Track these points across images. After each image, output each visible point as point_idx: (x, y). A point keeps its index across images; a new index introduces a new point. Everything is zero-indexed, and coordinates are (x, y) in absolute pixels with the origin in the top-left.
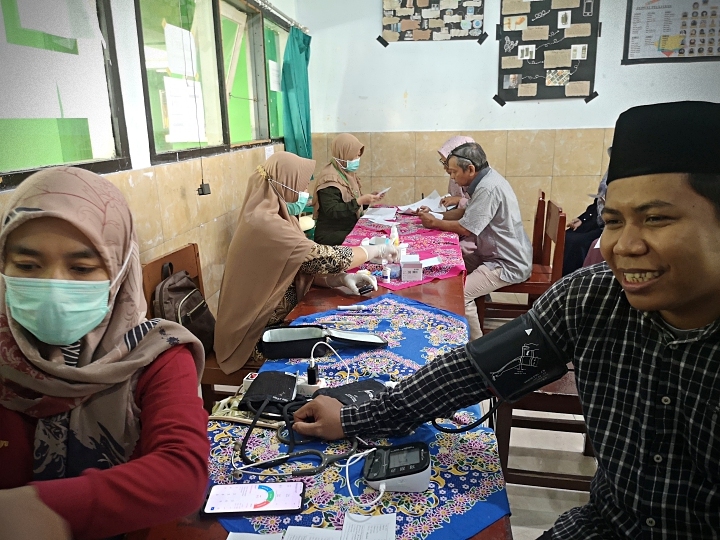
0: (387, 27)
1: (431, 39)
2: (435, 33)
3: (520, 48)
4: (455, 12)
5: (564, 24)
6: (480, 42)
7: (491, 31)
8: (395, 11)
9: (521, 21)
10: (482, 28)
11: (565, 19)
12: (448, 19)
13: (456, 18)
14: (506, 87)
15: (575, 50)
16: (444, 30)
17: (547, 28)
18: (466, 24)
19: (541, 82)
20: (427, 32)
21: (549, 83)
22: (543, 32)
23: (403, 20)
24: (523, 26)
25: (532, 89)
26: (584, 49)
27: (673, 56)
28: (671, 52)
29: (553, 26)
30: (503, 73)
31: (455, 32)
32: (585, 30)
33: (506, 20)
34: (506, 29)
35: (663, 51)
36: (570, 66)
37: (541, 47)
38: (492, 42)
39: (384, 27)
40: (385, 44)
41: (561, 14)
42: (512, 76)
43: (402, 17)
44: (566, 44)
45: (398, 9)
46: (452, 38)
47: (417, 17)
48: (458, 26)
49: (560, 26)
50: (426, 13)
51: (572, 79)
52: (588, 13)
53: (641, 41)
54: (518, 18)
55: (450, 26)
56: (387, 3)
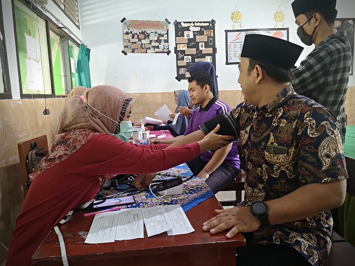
0: (126, 47)
1: (146, 52)
2: (148, 50)
3: (185, 57)
4: (156, 41)
5: (202, 48)
6: (168, 54)
7: (172, 50)
8: (129, 40)
9: (185, 46)
10: (168, 49)
11: (202, 46)
12: (153, 44)
13: (157, 44)
14: (180, 73)
15: (207, 59)
16: (152, 49)
17: (195, 49)
18: (161, 47)
20: (144, 49)
22: (193, 51)
23: (133, 44)
24: (185, 48)
26: (210, 58)
29: (198, 49)
30: (178, 67)
31: (156, 50)
32: (210, 50)
33: (178, 45)
34: (178, 49)
37: (193, 57)
38: (173, 55)
39: (125, 47)
40: (126, 54)
41: (200, 44)
42: (182, 69)
44: (204, 56)
45: (131, 39)
46: (156, 52)
47: (140, 43)
48: (158, 47)
49: (200, 49)
50: (143, 41)
52: (211, 43)
53: (232, 55)
54: (183, 45)
55: (154, 47)
56: (126, 37)
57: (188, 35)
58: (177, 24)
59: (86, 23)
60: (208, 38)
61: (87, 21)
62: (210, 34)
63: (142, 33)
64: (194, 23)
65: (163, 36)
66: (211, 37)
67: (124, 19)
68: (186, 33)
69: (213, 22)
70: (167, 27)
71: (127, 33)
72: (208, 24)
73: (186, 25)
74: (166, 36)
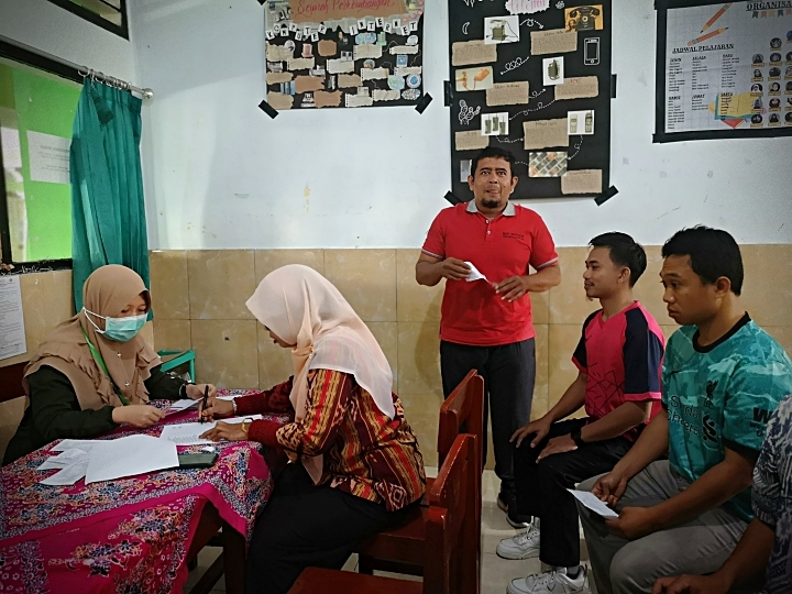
0: (274, 88)
1: (342, 105)
2: (348, 96)
3: (484, 117)
4: (378, 63)
5: (554, 79)
6: (420, 110)
7: (437, 91)
8: (285, 63)
9: (484, 76)
10: (421, 88)
11: (554, 71)
12: (368, 73)
13: (380, 73)
15: (574, 120)
16: (363, 91)
17: (525, 85)
18: (396, 82)
19: (520, 170)
20: (336, 93)
21: (533, 173)
22: (519, 92)
23: (299, 77)
24: (487, 84)
26: (588, 117)
27: (741, 126)
28: (738, 121)
29: (536, 83)
30: (457, 156)
31: (378, 94)
32: (589, 86)
33: (459, 74)
34: (460, 88)
35: (723, 118)
36: (566, 144)
37: (518, 115)
38: (439, 111)
39: (269, 88)
40: (273, 114)
41: (547, 63)
43: (296, 73)
44: (560, 110)
45: (290, 59)
46: (376, 104)
47: (320, 71)
48: (383, 85)
49: (547, 81)
50: (333, 67)
51: (571, 166)
52: (593, 58)
53: (685, 103)
54: (478, 71)
55: (371, 85)
56: (274, 53)
57: (499, 33)
60: (581, 36)
62: (592, 22)
63: (330, 35)
65: (402, 40)
66: (595, 33)
68: (490, 24)
70: (419, 4)
71: (278, 40)
74: (415, 39)
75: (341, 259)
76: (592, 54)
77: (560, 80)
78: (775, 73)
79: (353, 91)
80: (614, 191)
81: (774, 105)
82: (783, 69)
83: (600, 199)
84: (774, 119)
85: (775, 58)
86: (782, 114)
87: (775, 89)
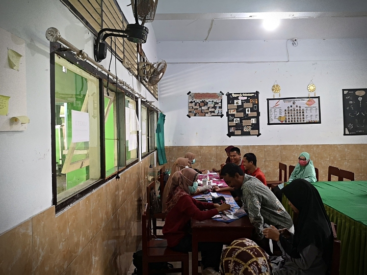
1: (205, 116)
3: (235, 119)
4: (213, 108)
5: (248, 112)
6: (221, 117)
7: (225, 114)
10: (222, 113)
11: (248, 111)
12: (210, 110)
13: (213, 110)
14: (231, 131)
15: (252, 120)
16: (209, 113)
17: (243, 113)
18: (216, 112)
19: (242, 130)
20: (203, 114)
21: (245, 130)
22: (242, 115)
24: (235, 113)
25: (239, 132)
26: (255, 120)
28: (283, 121)
29: (245, 113)
30: (229, 127)
31: (213, 114)
32: (255, 114)
33: (229, 111)
34: (229, 113)
35: (280, 121)
36: (251, 125)
37: (241, 119)
38: (225, 118)
39: (189, 112)
40: (190, 117)
41: (247, 109)
42: (232, 128)
43: (195, 109)
44: (250, 118)
45: (194, 106)
46: (212, 116)
47: (200, 109)
48: (214, 112)
50: (203, 108)
51: (252, 129)
52: (256, 109)
53: (273, 118)
54: (233, 110)
55: (211, 112)
56: (190, 105)
57: (237, 103)
58: (229, 95)
59: (162, 96)
60: (253, 105)
61: (163, 94)
62: (255, 102)
63: (202, 102)
64: (242, 94)
65: (218, 104)
66: (256, 104)
67: (190, 92)
68: (235, 101)
69: (257, 93)
70: (221, 97)
71: (191, 102)
72: (253, 95)
73: (236, 96)
74: (220, 103)
75: (204, 148)
76: (255, 108)
77: (250, 113)
78: (289, 113)
79: (207, 113)
80: (260, 134)
81: (289, 119)
82: (290, 112)
83: (258, 136)
84: (289, 121)
85: (288, 110)
86: (290, 120)
87: (289, 116)
